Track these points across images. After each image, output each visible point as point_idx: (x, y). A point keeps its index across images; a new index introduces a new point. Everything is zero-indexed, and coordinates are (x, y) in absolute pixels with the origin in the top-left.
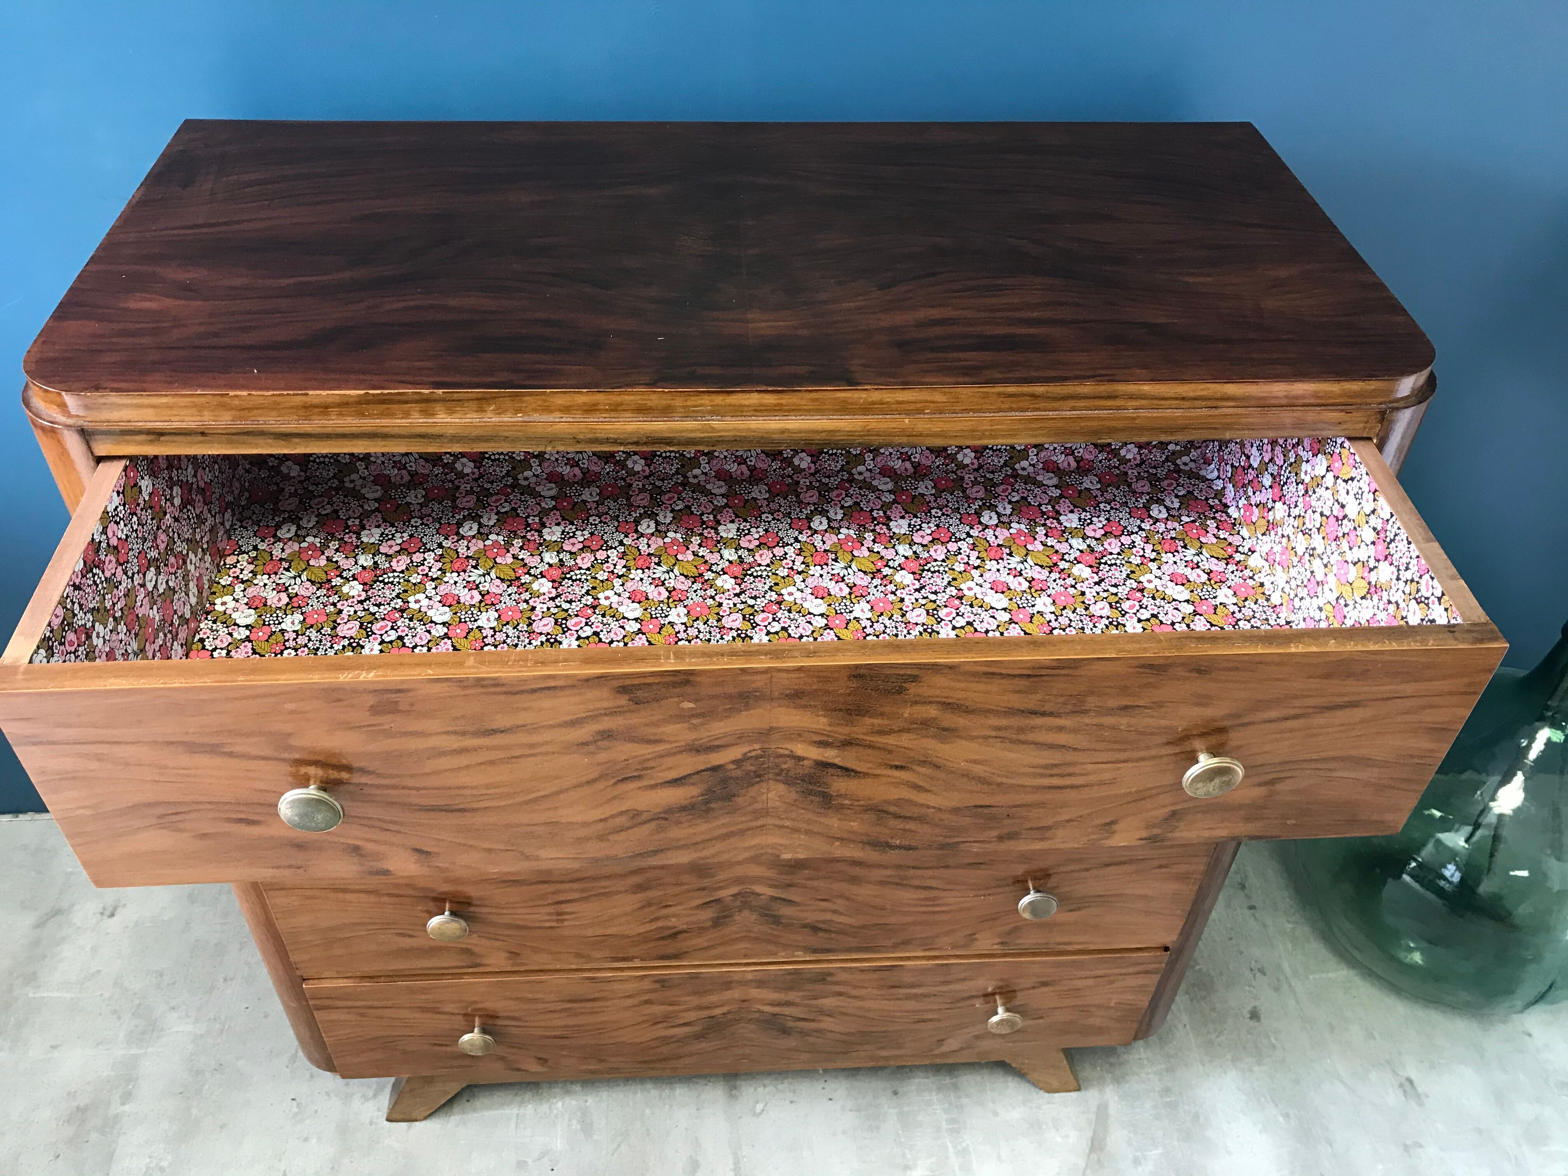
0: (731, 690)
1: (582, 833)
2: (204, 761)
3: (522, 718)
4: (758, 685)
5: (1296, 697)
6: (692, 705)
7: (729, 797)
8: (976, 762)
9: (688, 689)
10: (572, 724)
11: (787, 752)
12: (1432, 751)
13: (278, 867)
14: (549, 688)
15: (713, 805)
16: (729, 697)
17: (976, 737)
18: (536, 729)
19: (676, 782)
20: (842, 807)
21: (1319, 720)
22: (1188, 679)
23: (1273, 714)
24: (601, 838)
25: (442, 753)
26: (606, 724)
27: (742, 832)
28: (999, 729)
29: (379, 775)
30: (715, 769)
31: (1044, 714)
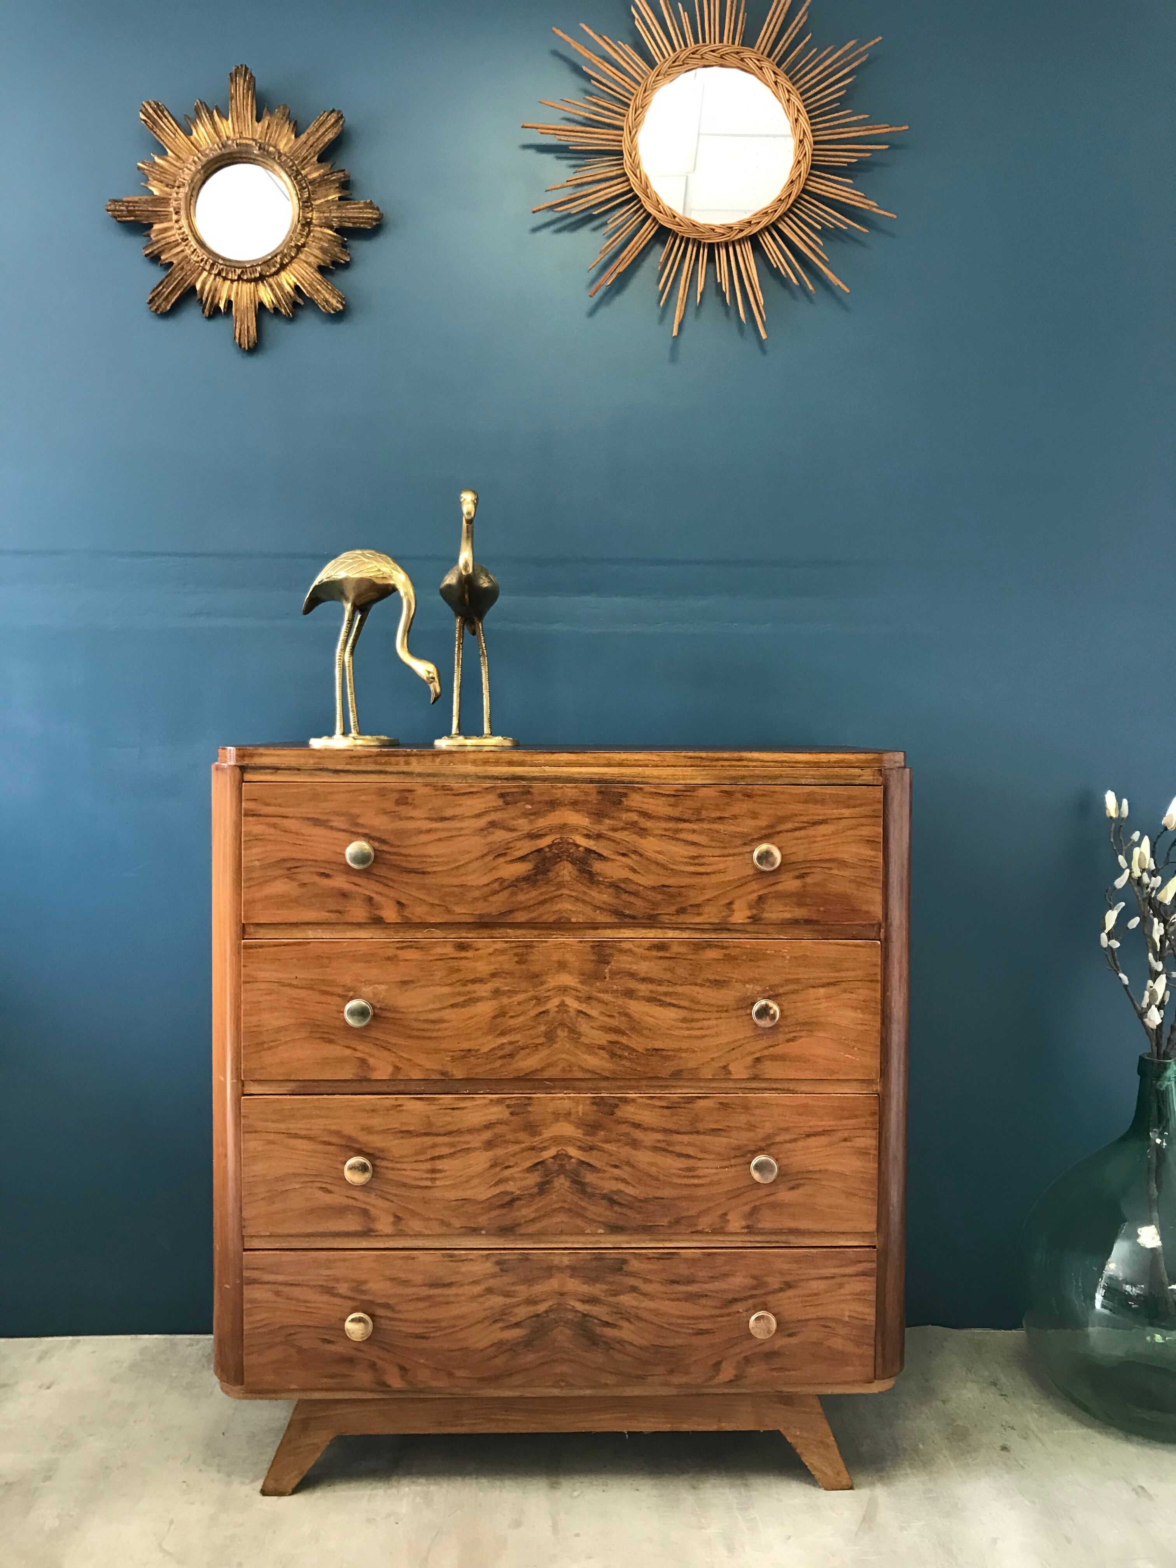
0: (547, 798)
1: (477, 894)
2: (319, 831)
3: (458, 811)
4: (558, 796)
5: (796, 815)
6: (529, 807)
7: (546, 872)
8: (659, 853)
9: (529, 797)
10: (478, 816)
11: (571, 841)
12: (874, 857)
13: (332, 911)
14: (471, 793)
15: (538, 877)
16: (546, 803)
17: (657, 835)
18: (463, 818)
19: (522, 859)
20: (599, 883)
21: (811, 831)
22: (743, 801)
23: (790, 826)
24: (485, 898)
25: (421, 832)
26: (493, 817)
27: (552, 899)
28: (665, 830)
29: (391, 845)
30: (539, 851)
31: (685, 821)
